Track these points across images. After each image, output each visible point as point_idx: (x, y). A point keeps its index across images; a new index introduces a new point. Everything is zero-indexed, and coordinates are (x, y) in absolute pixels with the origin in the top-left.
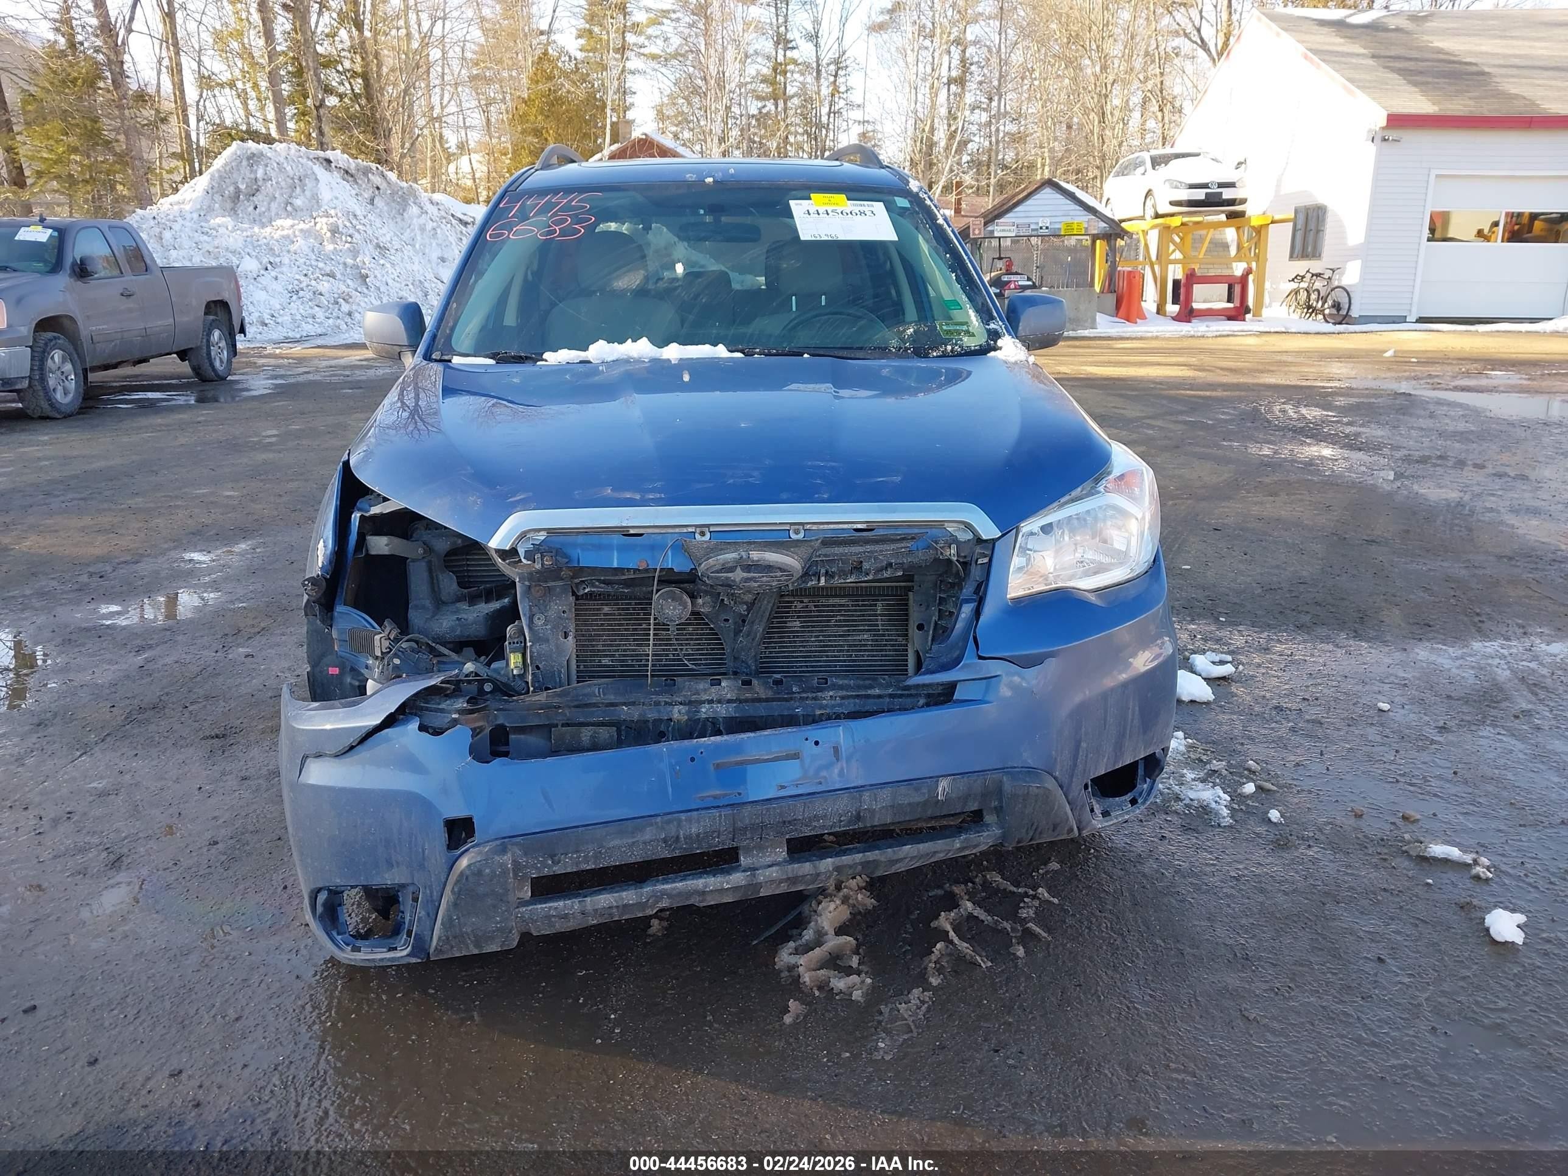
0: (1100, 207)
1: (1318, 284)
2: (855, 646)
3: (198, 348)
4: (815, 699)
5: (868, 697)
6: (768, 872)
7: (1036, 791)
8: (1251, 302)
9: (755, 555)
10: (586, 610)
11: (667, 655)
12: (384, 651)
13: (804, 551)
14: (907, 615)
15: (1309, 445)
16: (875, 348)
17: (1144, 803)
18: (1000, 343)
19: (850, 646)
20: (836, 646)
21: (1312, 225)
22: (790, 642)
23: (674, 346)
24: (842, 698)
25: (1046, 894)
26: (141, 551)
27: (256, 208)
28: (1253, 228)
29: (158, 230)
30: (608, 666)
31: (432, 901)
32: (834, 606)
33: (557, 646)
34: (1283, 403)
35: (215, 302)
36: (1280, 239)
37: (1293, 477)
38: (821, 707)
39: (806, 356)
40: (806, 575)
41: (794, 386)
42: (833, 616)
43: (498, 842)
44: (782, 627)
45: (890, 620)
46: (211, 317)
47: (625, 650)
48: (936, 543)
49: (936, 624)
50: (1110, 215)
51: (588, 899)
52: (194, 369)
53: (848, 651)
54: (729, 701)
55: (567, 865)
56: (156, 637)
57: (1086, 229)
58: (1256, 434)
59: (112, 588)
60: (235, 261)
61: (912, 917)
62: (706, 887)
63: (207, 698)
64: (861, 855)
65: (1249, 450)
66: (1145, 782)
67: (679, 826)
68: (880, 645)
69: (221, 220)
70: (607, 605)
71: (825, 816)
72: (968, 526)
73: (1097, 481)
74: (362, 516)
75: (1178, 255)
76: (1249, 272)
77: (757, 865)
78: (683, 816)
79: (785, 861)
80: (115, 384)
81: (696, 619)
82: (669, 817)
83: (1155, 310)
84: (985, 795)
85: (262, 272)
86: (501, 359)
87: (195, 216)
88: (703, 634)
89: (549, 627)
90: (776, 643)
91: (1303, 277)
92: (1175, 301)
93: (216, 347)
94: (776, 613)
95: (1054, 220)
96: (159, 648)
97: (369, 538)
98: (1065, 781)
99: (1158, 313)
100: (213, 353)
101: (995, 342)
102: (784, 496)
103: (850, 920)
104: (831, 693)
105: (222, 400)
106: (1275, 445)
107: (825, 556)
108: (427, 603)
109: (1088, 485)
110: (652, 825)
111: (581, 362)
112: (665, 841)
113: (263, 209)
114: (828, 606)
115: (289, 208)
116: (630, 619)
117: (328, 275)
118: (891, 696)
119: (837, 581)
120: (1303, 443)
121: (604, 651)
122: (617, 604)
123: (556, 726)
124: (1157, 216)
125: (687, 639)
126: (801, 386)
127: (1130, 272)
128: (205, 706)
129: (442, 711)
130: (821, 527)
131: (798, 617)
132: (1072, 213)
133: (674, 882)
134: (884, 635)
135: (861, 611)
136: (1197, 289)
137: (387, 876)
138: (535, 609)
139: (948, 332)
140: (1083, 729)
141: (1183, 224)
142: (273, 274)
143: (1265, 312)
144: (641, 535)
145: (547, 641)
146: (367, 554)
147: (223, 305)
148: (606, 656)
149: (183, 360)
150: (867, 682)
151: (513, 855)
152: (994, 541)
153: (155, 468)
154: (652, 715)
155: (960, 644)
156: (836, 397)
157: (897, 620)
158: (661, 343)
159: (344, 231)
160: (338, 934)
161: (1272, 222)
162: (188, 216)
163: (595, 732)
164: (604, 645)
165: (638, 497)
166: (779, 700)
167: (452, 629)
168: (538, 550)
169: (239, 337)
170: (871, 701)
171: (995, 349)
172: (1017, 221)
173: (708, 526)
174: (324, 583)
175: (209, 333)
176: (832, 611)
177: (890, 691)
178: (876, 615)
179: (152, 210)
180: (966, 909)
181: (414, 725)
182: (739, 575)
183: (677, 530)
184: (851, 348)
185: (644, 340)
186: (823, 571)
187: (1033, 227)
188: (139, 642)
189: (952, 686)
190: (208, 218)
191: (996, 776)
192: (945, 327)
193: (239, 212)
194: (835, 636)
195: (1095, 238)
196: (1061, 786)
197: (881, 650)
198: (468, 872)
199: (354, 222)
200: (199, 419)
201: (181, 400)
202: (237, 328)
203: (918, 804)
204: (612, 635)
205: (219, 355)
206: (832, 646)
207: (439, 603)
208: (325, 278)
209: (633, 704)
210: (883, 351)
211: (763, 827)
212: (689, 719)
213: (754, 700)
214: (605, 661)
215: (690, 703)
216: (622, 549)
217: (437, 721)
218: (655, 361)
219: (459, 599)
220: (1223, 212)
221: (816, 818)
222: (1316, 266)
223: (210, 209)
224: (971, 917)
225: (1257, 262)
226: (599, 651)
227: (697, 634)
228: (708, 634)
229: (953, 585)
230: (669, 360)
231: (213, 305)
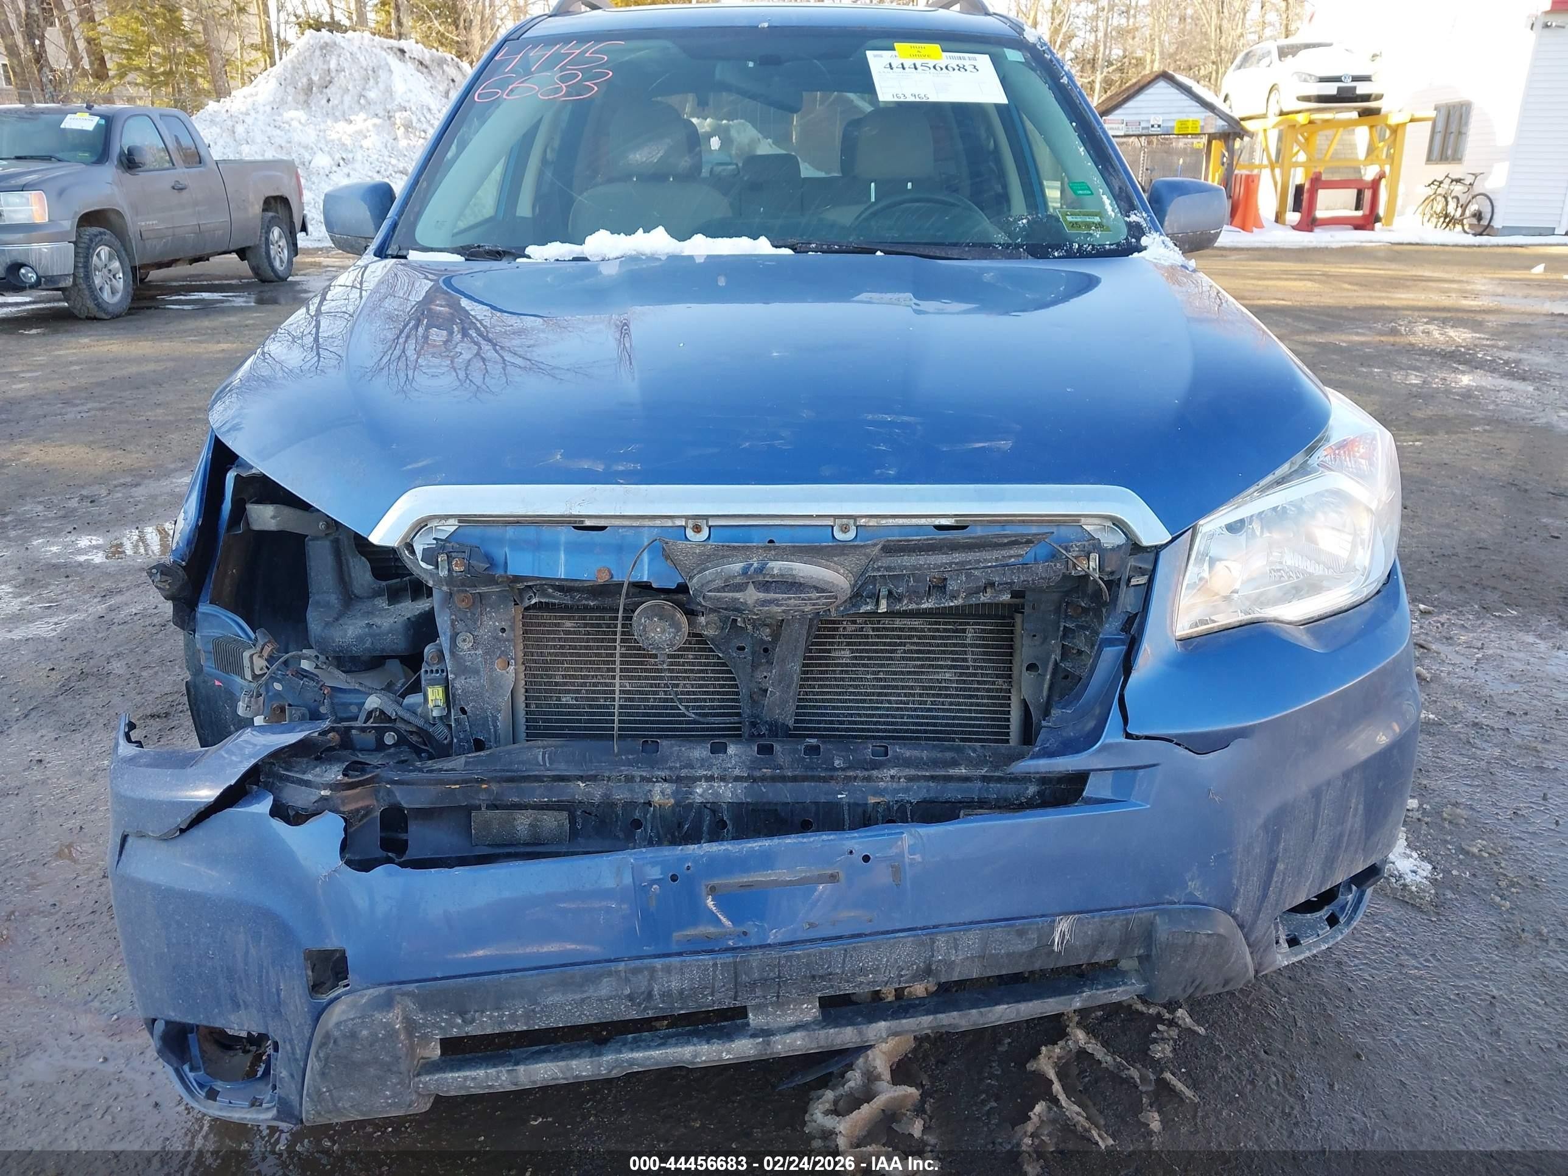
0: (1218, 102)
1: (1458, 189)
2: (931, 688)
3: (256, 247)
4: (868, 779)
5: (949, 779)
6: (789, 1039)
7: (1205, 940)
8: (1381, 212)
9: (777, 566)
10: (539, 625)
11: (656, 693)
12: (258, 672)
13: (855, 562)
14: (1011, 647)
15: (1463, 373)
16: (974, 245)
17: (1348, 923)
18: (1144, 241)
19: (924, 688)
20: (903, 687)
21: (1453, 128)
22: (836, 679)
23: (699, 238)
24: (910, 779)
25: (1188, 1020)
26: (144, 472)
27: (329, 100)
28: (1389, 127)
29: (230, 123)
30: (570, 706)
31: (296, 1060)
32: (901, 629)
33: (492, 682)
34: (1426, 323)
35: (275, 198)
36: (1417, 139)
37: (1450, 412)
38: (877, 792)
39: (879, 253)
40: (857, 596)
41: (864, 296)
42: (901, 644)
43: (382, 990)
44: (825, 658)
45: (985, 653)
46: (271, 214)
47: (595, 685)
48: (1067, 549)
49: (1056, 664)
50: (1227, 111)
51: (521, 1068)
52: (253, 268)
53: (921, 695)
54: (737, 779)
55: (484, 1024)
56: (129, 578)
57: (1202, 127)
58: (1399, 359)
59: (100, 515)
60: (307, 156)
61: (1000, 1049)
62: (695, 1056)
63: (162, 662)
64: (931, 1017)
65: (1393, 379)
66: (1350, 890)
67: (652, 978)
68: (970, 689)
69: (295, 115)
70: (569, 618)
71: (877, 969)
72: (1118, 524)
73: (1311, 451)
74: (238, 477)
75: (1302, 157)
76: (1382, 176)
77: (774, 1025)
78: (658, 963)
79: (815, 1022)
80: (175, 284)
81: (698, 642)
82: (638, 962)
83: (1273, 218)
84: (1126, 942)
85: (335, 168)
86: (471, 253)
87: (268, 109)
88: (708, 664)
89: (479, 652)
90: (814, 679)
91: (1441, 183)
92: (1297, 207)
93: (276, 246)
94: (817, 637)
95: (1167, 117)
96: (128, 594)
97: (249, 506)
98: (1248, 919)
99: (1277, 221)
100: (272, 253)
101: (1138, 240)
102: (826, 471)
103: (914, 1051)
104: (892, 772)
105: (283, 301)
106: (1424, 372)
107: (888, 569)
108: (333, 599)
109: (1299, 458)
110: (610, 974)
111: (575, 259)
112: (630, 998)
113: (336, 102)
114: (893, 629)
115: (362, 101)
116: (602, 640)
117: (401, 172)
118: (984, 779)
119: (905, 605)
120: (1455, 370)
121: (565, 684)
122: (584, 618)
123: (479, 808)
124: (1282, 114)
125: (686, 671)
126: (875, 296)
127: (1248, 177)
128: (156, 673)
129: (307, 784)
130: (883, 522)
131: (848, 644)
132: (1187, 109)
133: (649, 1047)
134: (975, 675)
135: (942, 638)
136: (1323, 195)
137: (232, 1018)
138: (459, 626)
139: (1074, 225)
140: (1282, 844)
141: (1311, 122)
142: (346, 170)
143: (1397, 221)
144: (603, 528)
145: (477, 672)
146: (249, 530)
147: (284, 201)
148: (569, 692)
149: (242, 259)
150: (949, 755)
151: (404, 1010)
152: (1157, 550)
153: (186, 376)
154: (620, 795)
155: (1097, 711)
156: (918, 312)
157: (996, 654)
158: (682, 236)
159: (418, 126)
160: (192, 1069)
161: (1411, 121)
162: (261, 109)
163: (536, 819)
164: (564, 677)
165: (600, 468)
166: (812, 779)
167: (360, 639)
168: (443, 547)
169: (300, 236)
170: (951, 785)
171: (1140, 249)
172: (1126, 118)
173: (706, 517)
174: (181, 572)
175: (268, 231)
176: (899, 637)
177: (984, 771)
178: (964, 645)
179: (226, 102)
180: (1076, 1042)
181: (263, 806)
182: (751, 596)
183: (658, 523)
184: (942, 244)
185: (660, 231)
186: (884, 592)
187: (1143, 125)
188: (106, 585)
189: (1080, 779)
190: (281, 111)
191: (1145, 914)
192: (1069, 218)
193: (312, 105)
194: (902, 673)
195: (1212, 137)
196: (1241, 926)
197: (971, 697)
198: (337, 1033)
199: (428, 116)
200: (248, 322)
201: (239, 301)
202: (298, 226)
203: (1021, 955)
204: (577, 662)
205: (279, 253)
206: (896, 687)
207: (349, 599)
208: (398, 175)
209: (594, 778)
210: (985, 249)
211: (780, 982)
212: (677, 804)
213: (774, 779)
214: (567, 699)
215: (679, 780)
216: (573, 549)
217: (298, 797)
218: (673, 258)
219: (377, 594)
220: (1355, 108)
221: (863, 971)
222: (1456, 170)
223: (283, 102)
224: (1082, 1054)
225: (1392, 164)
226: (557, 684)
227: (700, 664)
228: (715, 664)
229: (1085, 611)
230: (691, 257)
231: (273, 202)
